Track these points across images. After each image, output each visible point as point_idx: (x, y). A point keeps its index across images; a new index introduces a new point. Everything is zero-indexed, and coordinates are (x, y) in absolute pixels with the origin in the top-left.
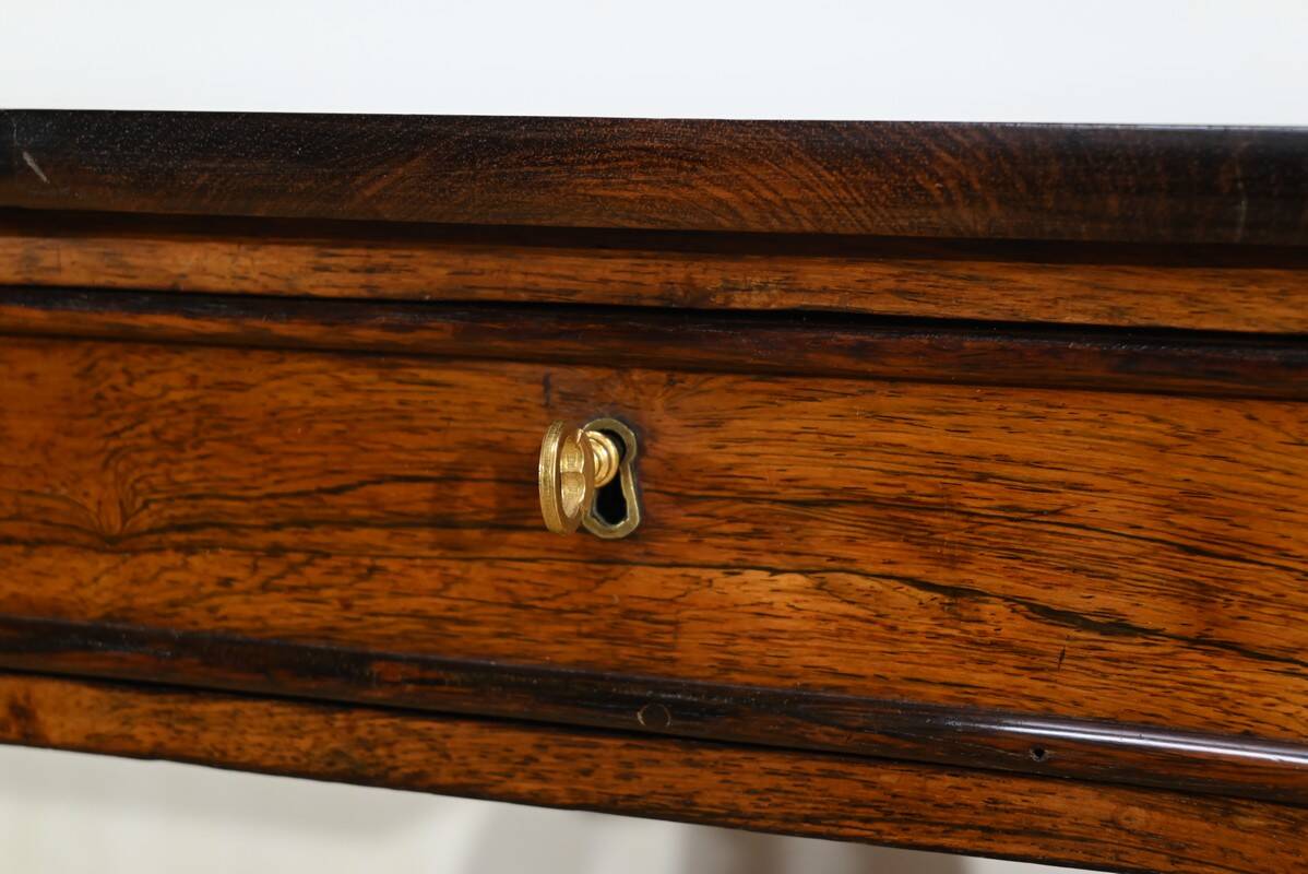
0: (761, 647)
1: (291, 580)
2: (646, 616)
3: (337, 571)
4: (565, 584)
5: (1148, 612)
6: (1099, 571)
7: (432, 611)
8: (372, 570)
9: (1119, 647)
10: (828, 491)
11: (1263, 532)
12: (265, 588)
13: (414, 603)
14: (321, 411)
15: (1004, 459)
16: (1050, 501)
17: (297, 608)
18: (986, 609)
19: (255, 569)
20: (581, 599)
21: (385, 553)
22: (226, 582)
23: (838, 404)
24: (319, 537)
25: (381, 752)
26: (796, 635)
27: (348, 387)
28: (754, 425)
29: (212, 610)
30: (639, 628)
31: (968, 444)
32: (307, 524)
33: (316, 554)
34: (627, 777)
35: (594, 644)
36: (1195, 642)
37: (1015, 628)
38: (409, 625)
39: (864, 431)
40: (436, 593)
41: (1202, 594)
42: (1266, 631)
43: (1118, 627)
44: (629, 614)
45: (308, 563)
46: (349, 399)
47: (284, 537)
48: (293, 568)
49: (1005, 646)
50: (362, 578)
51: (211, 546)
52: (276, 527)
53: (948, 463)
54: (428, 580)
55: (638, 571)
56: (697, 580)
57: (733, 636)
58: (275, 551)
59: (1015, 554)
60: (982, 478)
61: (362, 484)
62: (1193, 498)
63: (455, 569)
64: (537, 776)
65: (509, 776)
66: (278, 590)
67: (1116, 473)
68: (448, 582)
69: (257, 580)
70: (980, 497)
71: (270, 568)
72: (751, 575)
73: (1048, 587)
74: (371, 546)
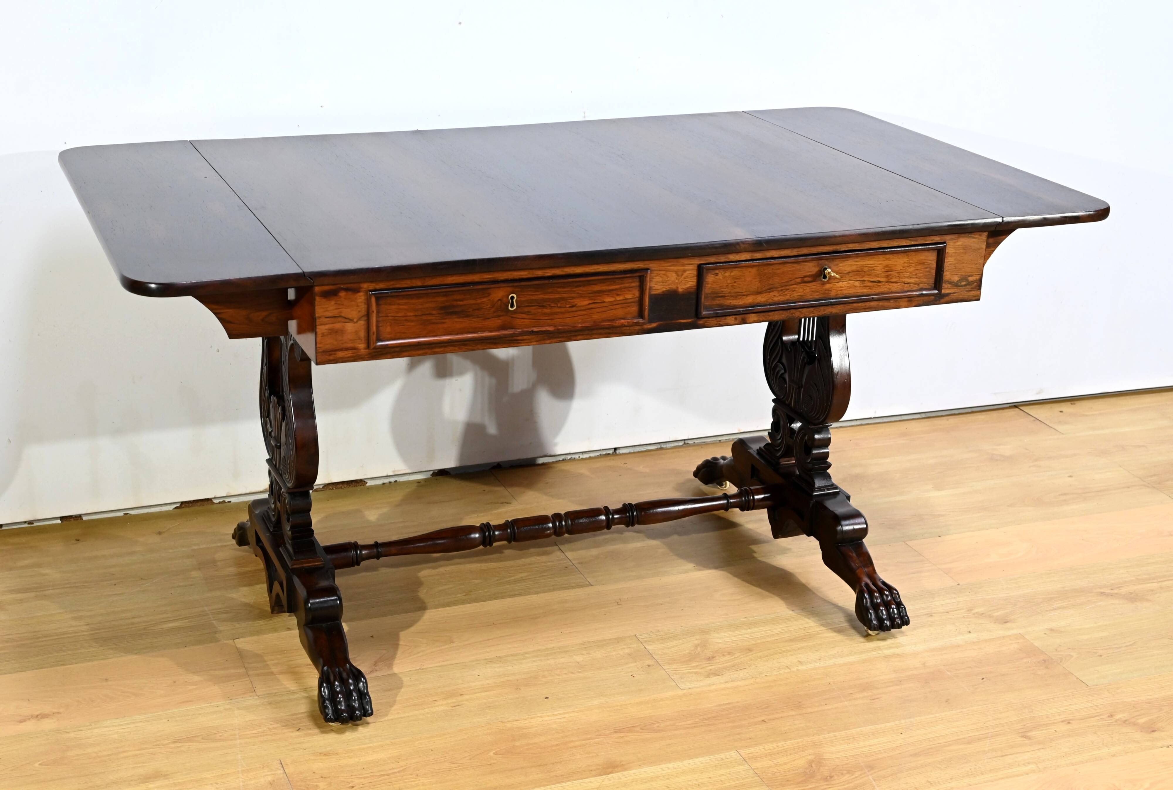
0: (841, 291)
1: (784, 294)
2: (828, 290)
3: (789, 292)
4: (819, 288)
5: (882, 280)
6: (877, 276)
7: (801, 294)
8: (794, 290)
9: (879, 284)
10: (849, 271)
11: (894, 268)
12: (780, 295)
13: (799, 294)
14: (790, 270)
15: (868, 264)
16: (872, 269)
17: (784, 297)
18: (866, 282)
19: (779, 293)
20: (820, 289)
21: (796, 288)
22: (774, 296)
23: (851, 261)
24: (787, 287)
25: (794, 314)
26: (845, 289)
27: (793, 267)
28: (841, 265)
29: (772, 300)
30: (827, 292)
31: (864, 263)
32: (786, 286)
33: (787, 290)
34: (824, 311)
35: (821, 295)
36: (888, 282)
37: (870, 284)
38: (799, 297)
39: (854, 263)
40: (802, 292)
41: (887, 277)
42: (893, 280)
43: (879, 282)
44: (826, 290)
45: (786, 291)
46: (794, 269)
47: (783, 288)
48: (784, 292)
49: (867, 286)
50: (793, 292)
51: (773, 291)
52: (782, 287)
53: (862, 266)
54: (801, 290)
55: (827, 285)
56: (834, 285)
57: (838, 291)
58: (782, 290)
59: (869, 275)
60: (866, 267)
61: (794, 279)
62: (887, 266)
63: (805, 288)
64: (813, 313)
65: (810, 314)
66: (782, 295)
67: (879, 264)
68: (804, 290)
69: (779, 294)
70: (866, 269)
71: (781, 292)
72: (840, 283)
73: (872, 278)
74: (794, 287)
